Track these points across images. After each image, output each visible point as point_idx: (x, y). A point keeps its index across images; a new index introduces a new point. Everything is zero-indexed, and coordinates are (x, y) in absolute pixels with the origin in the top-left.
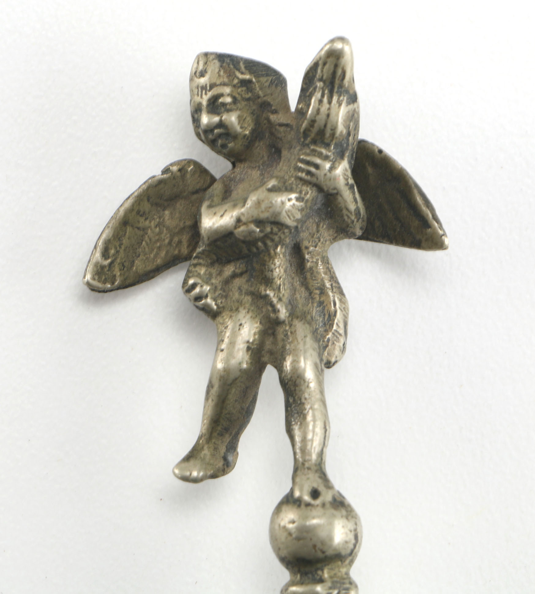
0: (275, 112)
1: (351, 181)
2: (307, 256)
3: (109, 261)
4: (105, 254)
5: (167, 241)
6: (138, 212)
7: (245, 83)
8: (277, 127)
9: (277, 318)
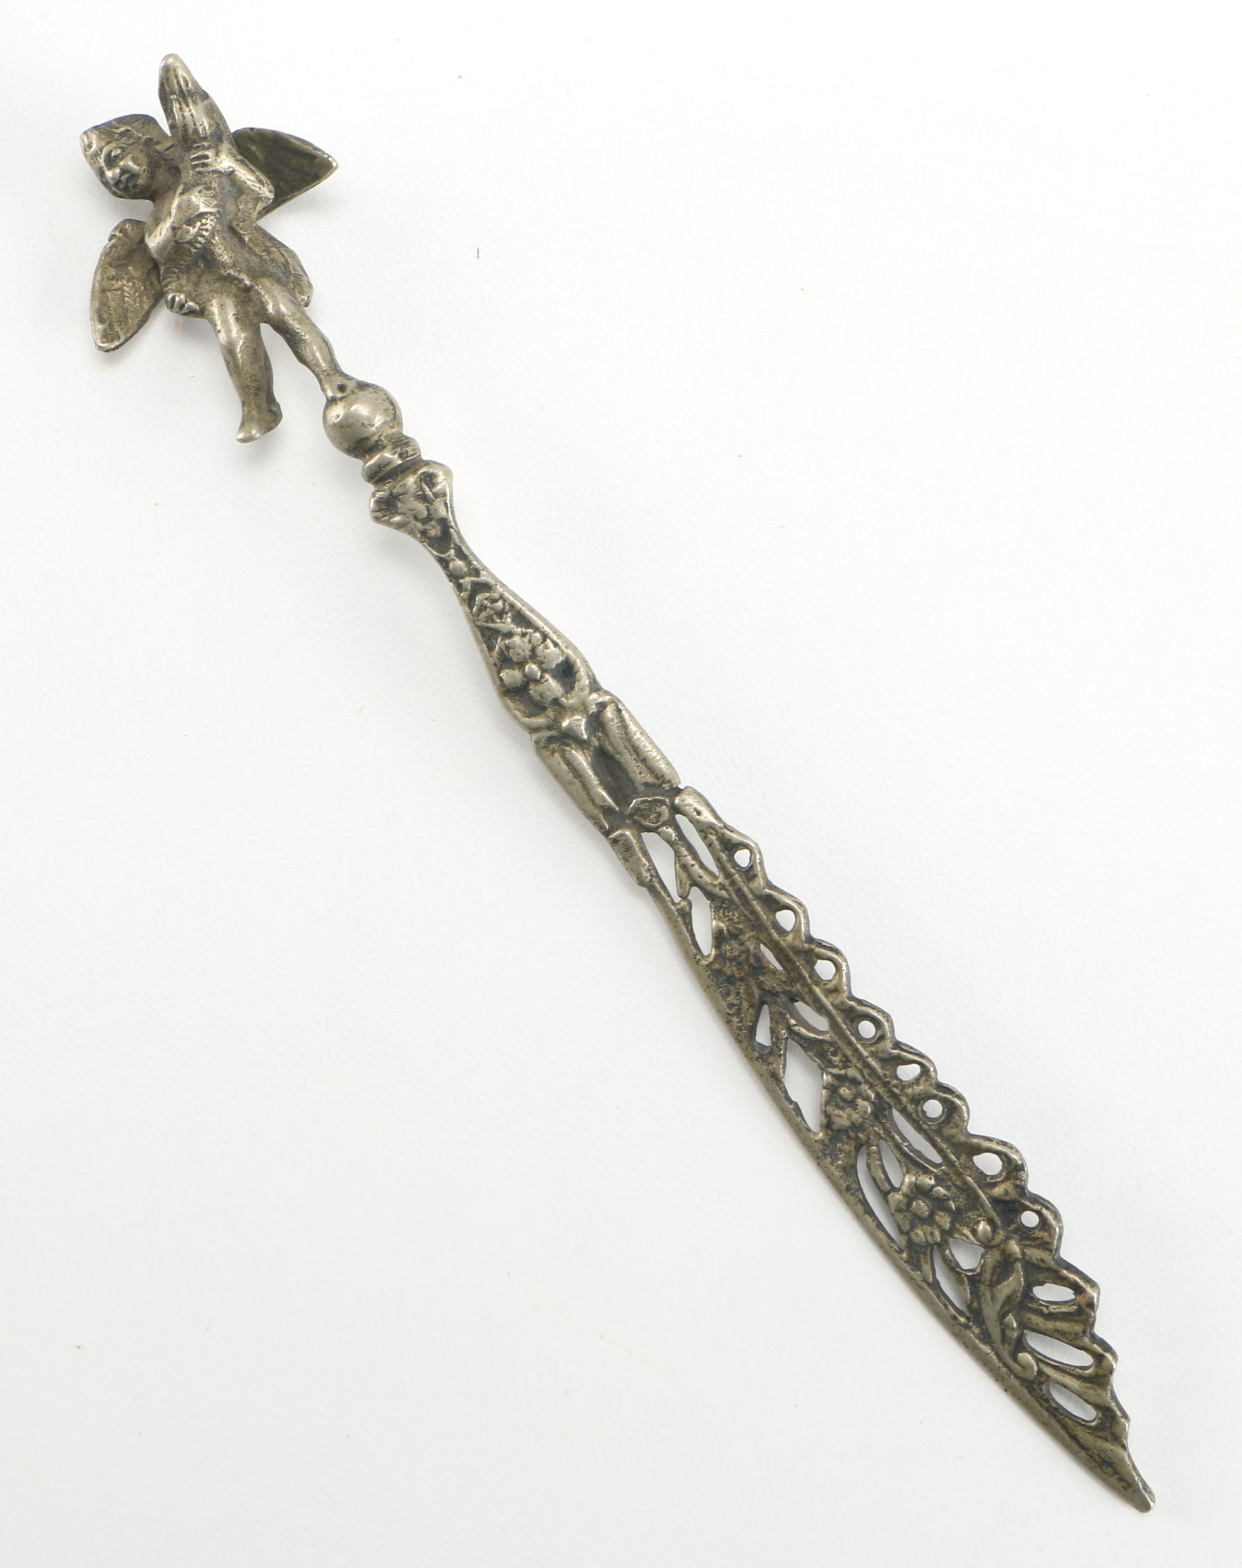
0: (158, 143)
1: (240, 157)
2: (241, 232)
3: (107, 324)
4: (101, 320)
5: (142, 288)
6: (109, 278)
7: (122, 134)
8: (167, 152)
9: (245, 285)
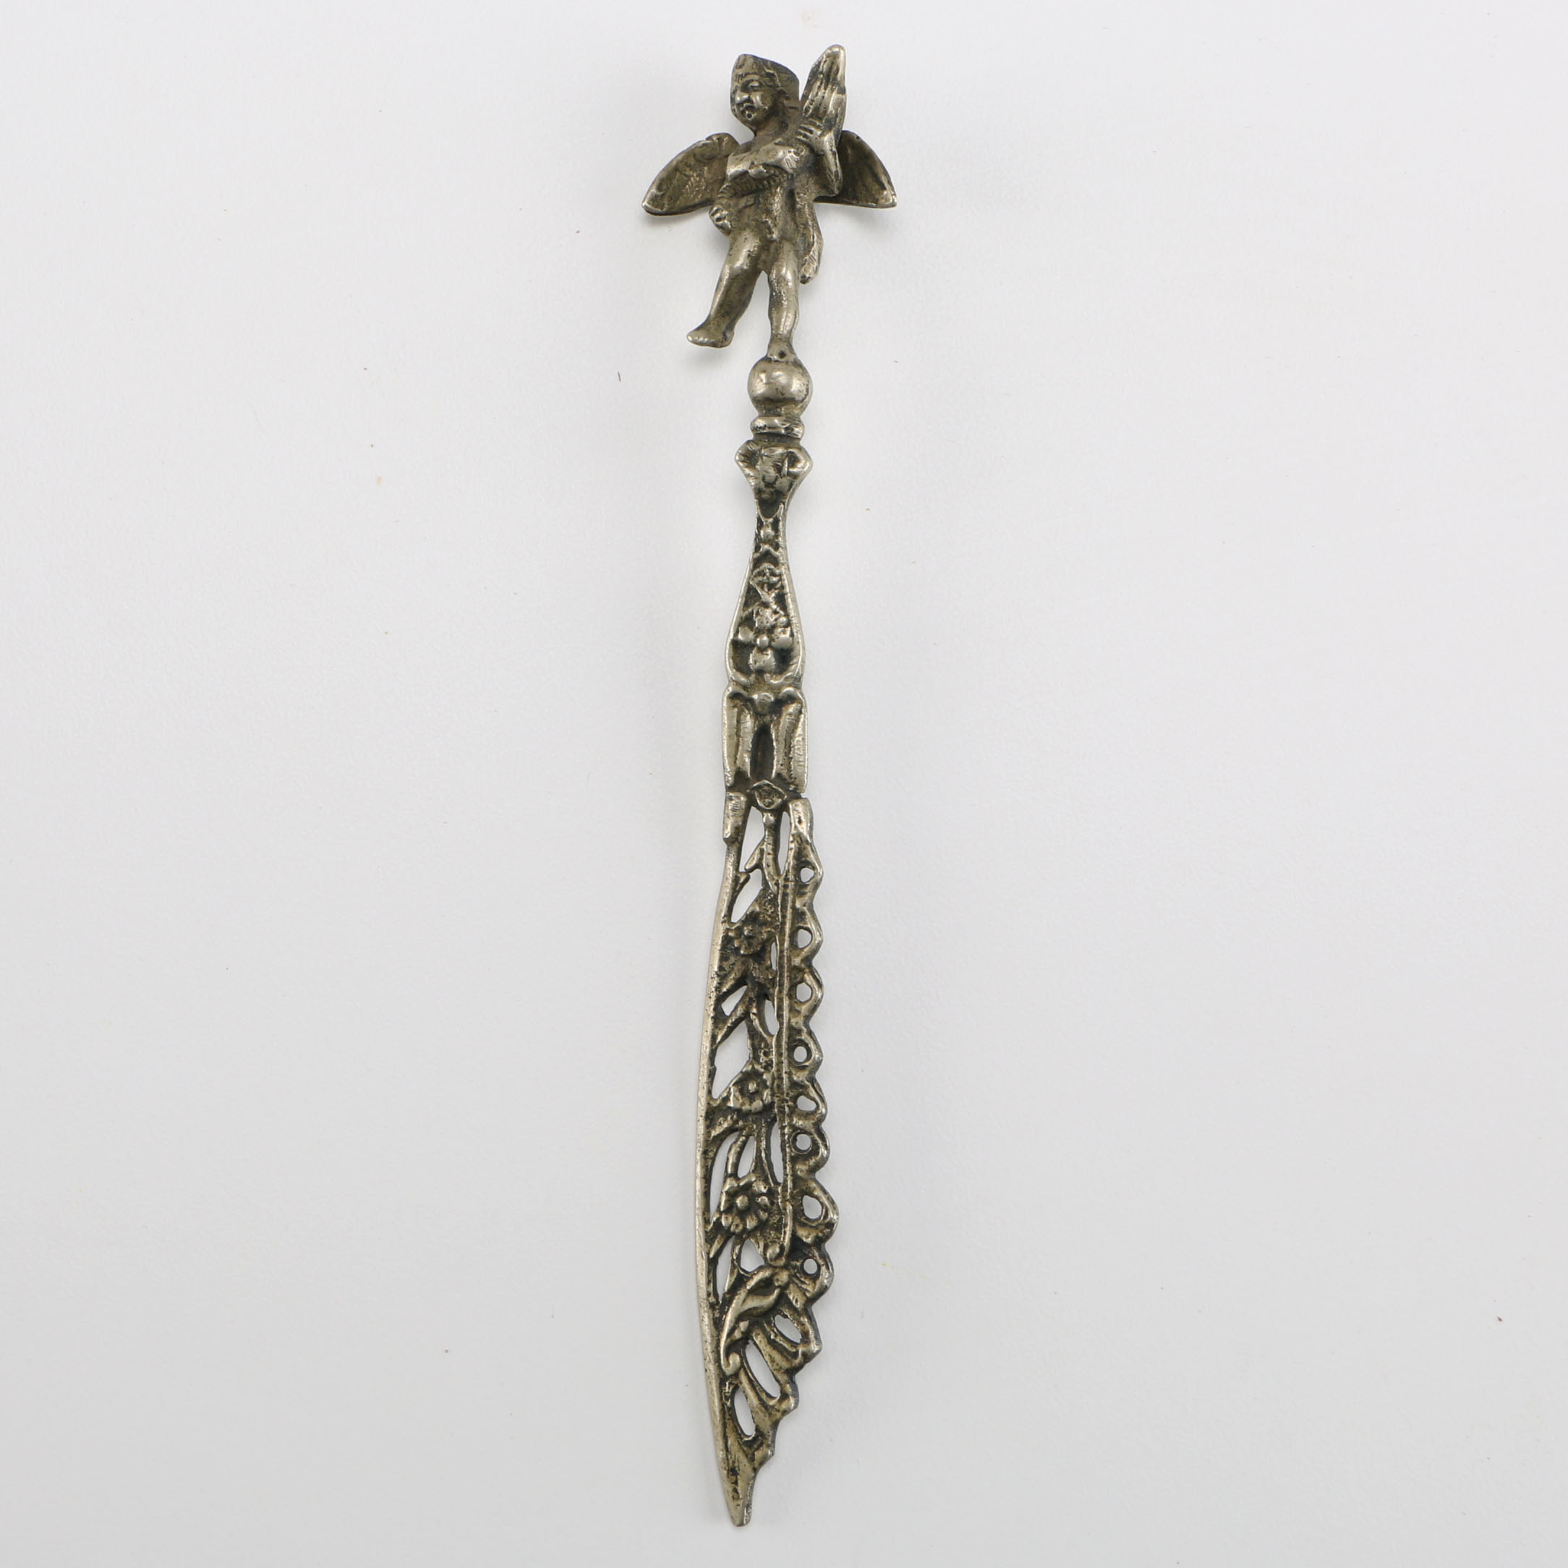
0: (788, 98)
1: (834, 149)
2: (798, 200)
3: (661, 193)
4: (659, 188)
5: (704, 188)
6: (686, 164)
7: (769, 75)
9: (772, 237)
